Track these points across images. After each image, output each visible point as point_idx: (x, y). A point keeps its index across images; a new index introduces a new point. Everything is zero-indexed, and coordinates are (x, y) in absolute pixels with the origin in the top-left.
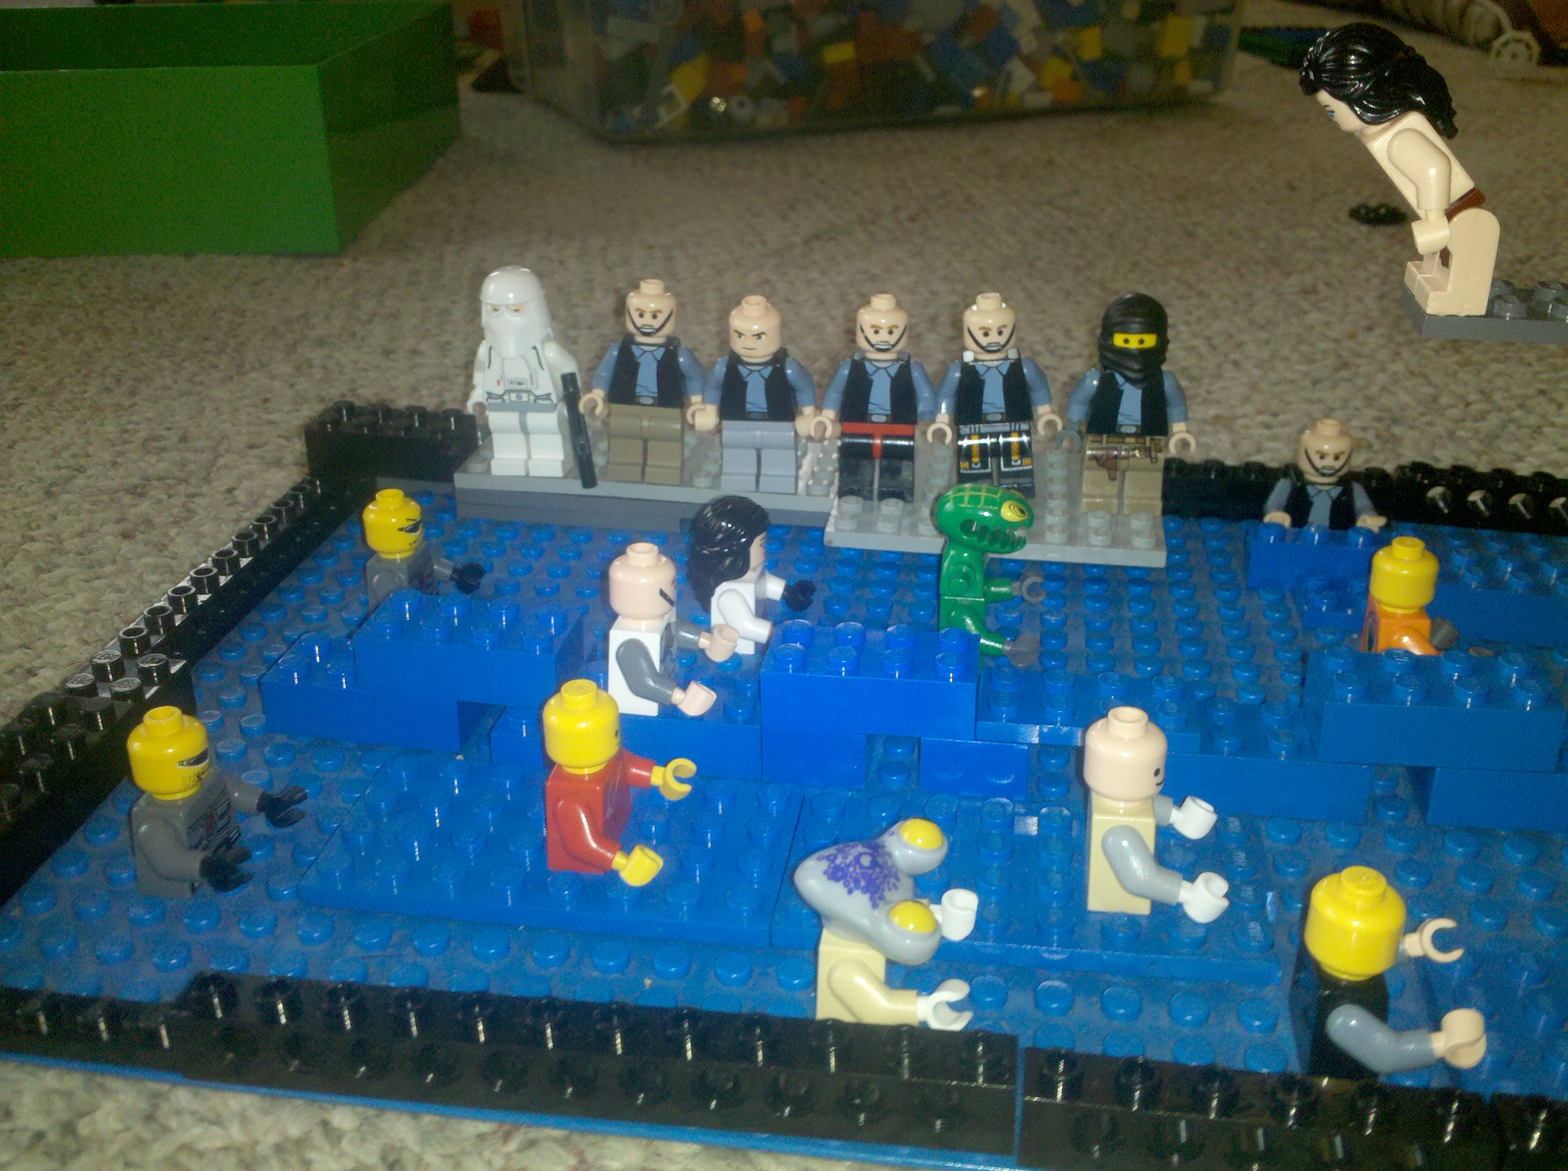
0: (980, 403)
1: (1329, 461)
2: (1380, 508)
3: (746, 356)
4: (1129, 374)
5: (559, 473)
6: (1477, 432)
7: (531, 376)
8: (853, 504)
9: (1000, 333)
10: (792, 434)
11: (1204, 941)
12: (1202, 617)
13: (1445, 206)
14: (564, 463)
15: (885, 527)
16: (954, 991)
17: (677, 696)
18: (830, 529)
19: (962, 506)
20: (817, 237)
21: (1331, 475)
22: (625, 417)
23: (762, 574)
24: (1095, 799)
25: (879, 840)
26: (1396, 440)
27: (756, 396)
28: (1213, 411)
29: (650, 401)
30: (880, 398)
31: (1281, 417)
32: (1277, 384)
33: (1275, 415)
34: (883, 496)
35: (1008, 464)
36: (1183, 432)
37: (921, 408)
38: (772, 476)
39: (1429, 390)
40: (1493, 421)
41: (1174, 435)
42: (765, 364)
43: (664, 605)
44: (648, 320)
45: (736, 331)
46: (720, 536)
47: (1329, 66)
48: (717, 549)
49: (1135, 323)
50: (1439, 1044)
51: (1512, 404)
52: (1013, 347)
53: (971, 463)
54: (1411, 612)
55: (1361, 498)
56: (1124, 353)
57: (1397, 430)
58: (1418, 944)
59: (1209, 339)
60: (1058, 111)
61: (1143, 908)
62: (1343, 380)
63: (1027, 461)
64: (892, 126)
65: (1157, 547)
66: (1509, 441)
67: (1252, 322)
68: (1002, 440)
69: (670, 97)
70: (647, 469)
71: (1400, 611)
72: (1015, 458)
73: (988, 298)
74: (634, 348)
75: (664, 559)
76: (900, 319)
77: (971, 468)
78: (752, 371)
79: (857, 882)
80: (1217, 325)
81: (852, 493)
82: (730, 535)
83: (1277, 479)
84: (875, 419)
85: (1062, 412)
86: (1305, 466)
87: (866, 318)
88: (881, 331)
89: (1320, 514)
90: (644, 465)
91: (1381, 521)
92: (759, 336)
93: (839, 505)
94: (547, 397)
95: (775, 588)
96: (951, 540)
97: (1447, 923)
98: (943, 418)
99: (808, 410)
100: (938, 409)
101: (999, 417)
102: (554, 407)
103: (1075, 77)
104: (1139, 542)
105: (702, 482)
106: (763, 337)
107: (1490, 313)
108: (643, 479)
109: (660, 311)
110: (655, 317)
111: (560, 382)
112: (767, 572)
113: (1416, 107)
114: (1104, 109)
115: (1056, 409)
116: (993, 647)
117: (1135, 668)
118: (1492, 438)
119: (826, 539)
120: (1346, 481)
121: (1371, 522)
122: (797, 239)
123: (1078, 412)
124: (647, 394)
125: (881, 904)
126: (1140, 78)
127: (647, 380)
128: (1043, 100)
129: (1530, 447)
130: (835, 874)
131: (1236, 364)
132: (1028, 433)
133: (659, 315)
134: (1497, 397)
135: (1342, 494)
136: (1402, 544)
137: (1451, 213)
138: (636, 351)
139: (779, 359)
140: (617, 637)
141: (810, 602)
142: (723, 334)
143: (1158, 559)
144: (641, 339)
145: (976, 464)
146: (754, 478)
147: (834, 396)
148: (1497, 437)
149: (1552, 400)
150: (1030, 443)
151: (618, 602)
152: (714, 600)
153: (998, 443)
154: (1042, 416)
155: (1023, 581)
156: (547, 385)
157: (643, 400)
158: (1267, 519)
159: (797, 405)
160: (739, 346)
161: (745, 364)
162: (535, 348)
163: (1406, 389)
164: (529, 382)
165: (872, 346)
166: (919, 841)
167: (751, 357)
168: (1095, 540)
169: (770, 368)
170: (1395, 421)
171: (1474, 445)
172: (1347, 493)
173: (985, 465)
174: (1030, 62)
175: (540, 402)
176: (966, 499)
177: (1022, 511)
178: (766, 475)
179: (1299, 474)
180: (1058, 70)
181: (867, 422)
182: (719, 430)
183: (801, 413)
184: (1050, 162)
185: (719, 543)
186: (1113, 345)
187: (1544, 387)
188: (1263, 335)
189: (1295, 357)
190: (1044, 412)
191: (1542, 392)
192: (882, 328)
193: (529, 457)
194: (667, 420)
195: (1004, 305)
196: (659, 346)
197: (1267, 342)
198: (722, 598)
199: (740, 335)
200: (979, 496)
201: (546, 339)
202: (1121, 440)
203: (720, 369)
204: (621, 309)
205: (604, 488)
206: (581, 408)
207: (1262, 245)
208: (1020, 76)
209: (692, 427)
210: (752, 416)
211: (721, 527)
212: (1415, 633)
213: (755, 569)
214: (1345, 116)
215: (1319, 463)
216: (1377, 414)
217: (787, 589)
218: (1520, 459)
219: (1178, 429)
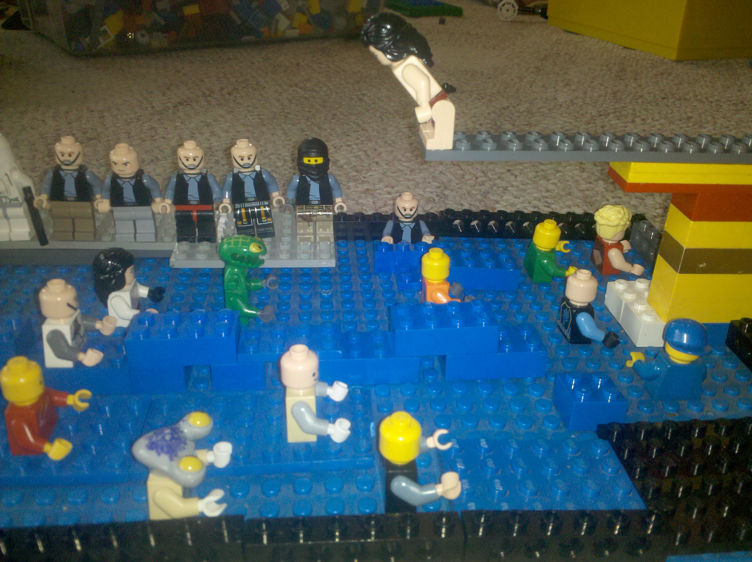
0: (243, 193)
1: (408, 212)
2: (432, 232)
3: (121, 174)
4: (313, 177)
5: (27, 238)
6: (480, 191)
7: (6, 190)
8: (185, 246)
9: (249, 159)
10: (151, 212)
11: (340, 451)
12: (353, 289)
13: (429, 100)
14: (30, 234)
15: (201, 257)
16: (218, 494)
17: (81, 357)
18: (172, 260)
19: (231, 246)
20: (181, 104)
21: (409, 218)
22: (60, 207)
23: (135, 286)
24: (288, 391)
25: (177, 426)
26: (446, 196)
27: (129, 194)
28: (366, 187)
29: (73, 199)
30: (193, 193)
31: (396, 189)
32: (395, 173)
33: (393, 187)
34: (201, 240)
35: (260, 221)
36: (340, 202)
37: (215, 196)
38: (144, 233)
39: (461, 172)
40: (488, 184)
41: (336, 203)
42: (131, 178)
43: (70, 311)
44: (66, 157)
45: (113, 162)
46: (108, 269)
47: (373, 34)
48: (107, 276)
49: (313, 152)
50: (439, 490)
51: (495, 177)
52: (258, 164)
53: (242, 222)
54: (441, 281)
55: (424, 227)
56: (309, 166)
57: (446, 192)
58: (432, 442)
59: (365, 151)
60: (301, 39)
61: (313, 439)
62: (424, 169)
63: (269, 219)
64: (221, 46)
65: (331, 258)
66: (493, 195)
67: (386, 142)
68: (256, 210)
69: (105, 32)
70: (75, 234)
71: (435, 282)
72: (263, 218)
73: (242, 141)
74: (61, 172)
75: (70, 287)
76: (199, 153)
77: (243, 224)
78: (125, 182)
79: (162, 449)
80: (370, 145)
81: (185, 240)
82: (114, 269)
83: (388, 220)
84: (192, 203)
85: (284, 195)
86: (398, 214)
87: (182, 153)
88: (189, 159)
89: (407, 237)
90: (74, 231)
91: (432, 238)
92: (126, 164)
93: (178, 247)
94: (17, 199)
95: (143, 291)
96: (227, 263)
97: (444, 432)
98: (227, 200)
99: (158, 200)
100: (223, 196)
101: (253, 199)
102: (21, 205)
103: (308, 22)
104: (324, 256)
105: (106, 238)
106: (128, 164)
107: (454, 148)
108: (74, 239)
109: (73, 153)
110: (70, 155)
111: (22, 192)
112: (138, 285)
113: (412, 53)
114: (324, 38)
115: (281, 193)
116: (252, 314)
117: (321, 317)
118: (485, 194)
119: (171, 264)
120: (417, 219)
121: (428, 239)
122: (170, 105)
123: (292, 195)
124: (70, 195)
125: (174, 458)
126: (340, 23)
127: (70, 188)
128: (295, 33)
129: (502, 197)
130: (151, 446)
131: (377, 163)
132: (268, 206)
133: (72, 155)
134: (489, 174)
135: (415, 226)
136: (433, 252)
137: (432, 103)
138: (62, 173)
139: (139, 174)
140: (46, 329)
141: (162, 298)
142: (109, 164)
143: (332, 263)
144: (64, 167)
145: (245, 222)
146: (133, 235)
147: (170, 192)
148: (489, 193)
149: (512, 174)
150: (270, 211)
151: (46, 311)
152: (109, 302)
153: (254, 212)
154: (275, 197)
155: (267, 280)
156: (16, 193)
157: (69, 199)
158: (383, 240)
159: (151, 197)
160: (116, 169)
161: (121, 178)
162: (6, 174)
163: (451, 172)
164: (5, 192)
165: (186, 167)
166: (198, 423)
167: (123, 175)
168: (304, 256)
169: (134, 180)
170: (446, 188)
171: (479, 197)
172: (417, 225)
173: (249, 223)
174: (287, 15)
175: (13, 202)
176: (232, 243)
177: (260, 247)
178: (139, 233)
179: (397, 218)
180: (301, 19)
181: (187, 205)
182: (112, 212)
183: (154, 201)
184: (298, 64)
185: (109, 273)
186: (303, 163)
187: (509, 168)
188: (390, 148)
189: (403, 159)
190: (276, 196)
191: (509, 171)
192: (190, 158)
193: (11, 231)
194: (83, 207)
195: (251, 145)
196: (74, 170)
197: (392, 152)
198: (113, 300)
199: (116, 164)
200: (239, 241)
201: (13, 169)
202: (312, 208)
203: (108, 181)
204: (52, 154)
205: (53, 245)
206: (35, 204)
207: (392, 104)
208: (283, 23)
209: (97, 210)
210: (128, 204)
211: (108, 264)
212: (442, 291)
213: (130, 284)
214: (384, 59)
215: (404, 213)
216: (438, 185)
217: (150, 292)
218: (497, 202)
219: (338, 201)
